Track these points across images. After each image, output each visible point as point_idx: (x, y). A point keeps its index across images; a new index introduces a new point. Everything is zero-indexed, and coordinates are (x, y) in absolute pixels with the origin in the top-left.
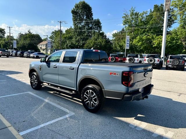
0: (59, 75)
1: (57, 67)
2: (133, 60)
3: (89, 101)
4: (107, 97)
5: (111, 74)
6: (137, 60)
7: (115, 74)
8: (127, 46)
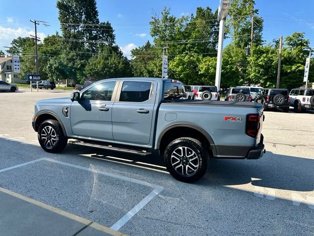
0: (112, 123)
1: (108, 110)
3: (181, 165)
4: (218, 156)
5: (226, 118)
7: (234, 119)
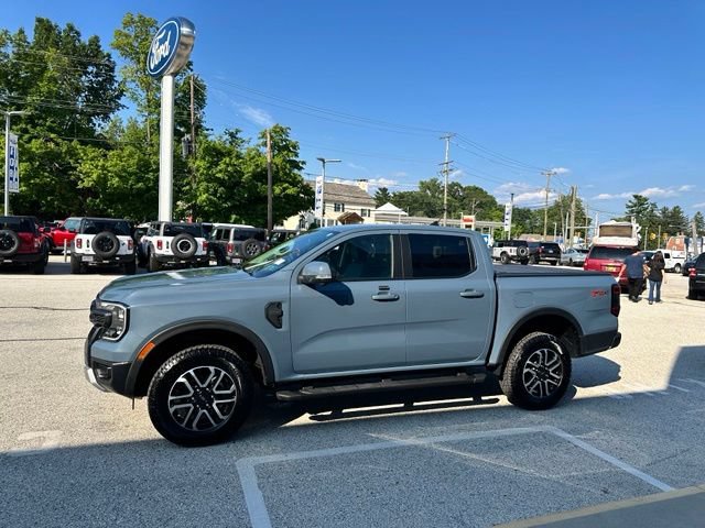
2: (112, 245)
6: (127, 243)
8: (11, 179)
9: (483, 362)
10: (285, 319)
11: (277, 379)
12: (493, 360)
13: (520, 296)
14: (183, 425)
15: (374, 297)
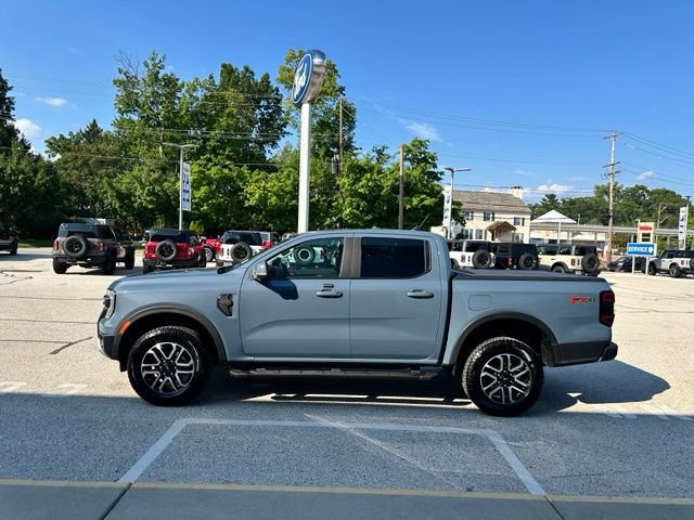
1: (341, 296)
2: (246, 254)
5: (574, 300)
7: (583, 300)
9: (435, 361)
10: (235, 309)
11: (228, 359)
12: (446, 361)
13: (479, 299)
14: (152, 387)
15: (319, 293)
